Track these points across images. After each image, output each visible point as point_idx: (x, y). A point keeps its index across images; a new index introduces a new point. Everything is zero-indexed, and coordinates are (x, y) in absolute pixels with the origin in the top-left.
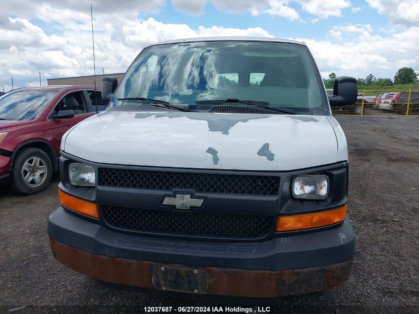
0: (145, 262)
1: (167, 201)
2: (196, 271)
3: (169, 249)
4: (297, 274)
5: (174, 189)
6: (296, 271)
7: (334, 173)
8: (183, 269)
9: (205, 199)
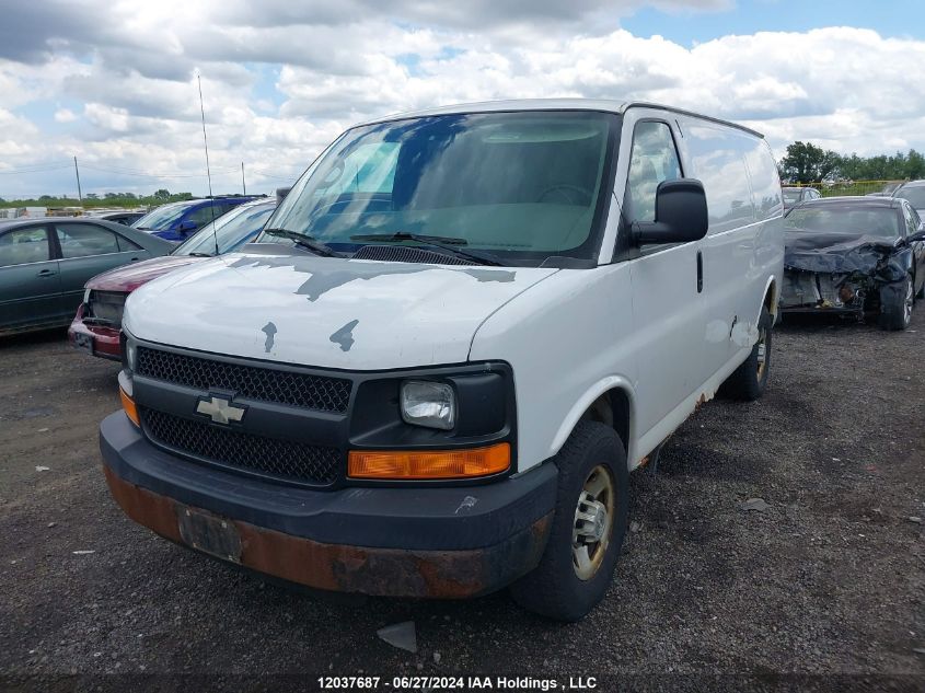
0: (169, 499)
1: (203, 407)
2: (224, 525)
3: (197, 483)
4: (364, 555)
5: (211, 389)
6: (360, 549)
7: (458, 381)
8: (210, 518)
9: (247, 409)
